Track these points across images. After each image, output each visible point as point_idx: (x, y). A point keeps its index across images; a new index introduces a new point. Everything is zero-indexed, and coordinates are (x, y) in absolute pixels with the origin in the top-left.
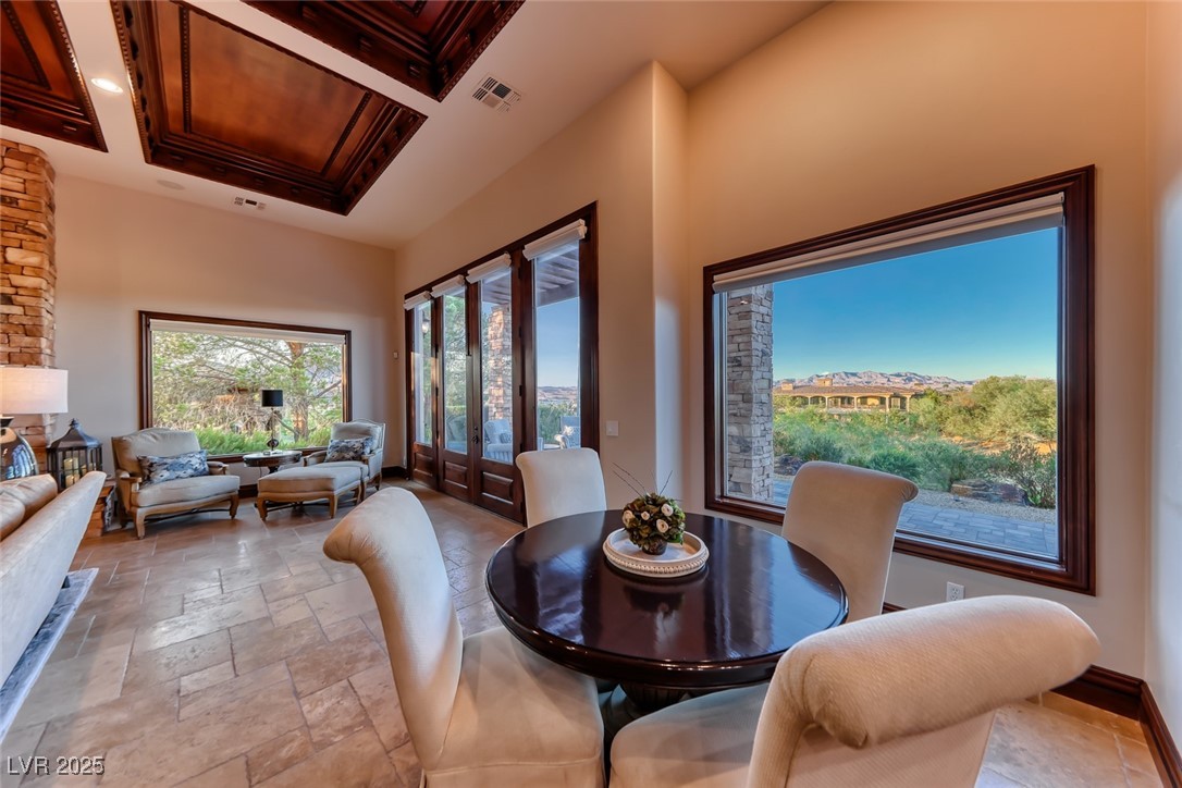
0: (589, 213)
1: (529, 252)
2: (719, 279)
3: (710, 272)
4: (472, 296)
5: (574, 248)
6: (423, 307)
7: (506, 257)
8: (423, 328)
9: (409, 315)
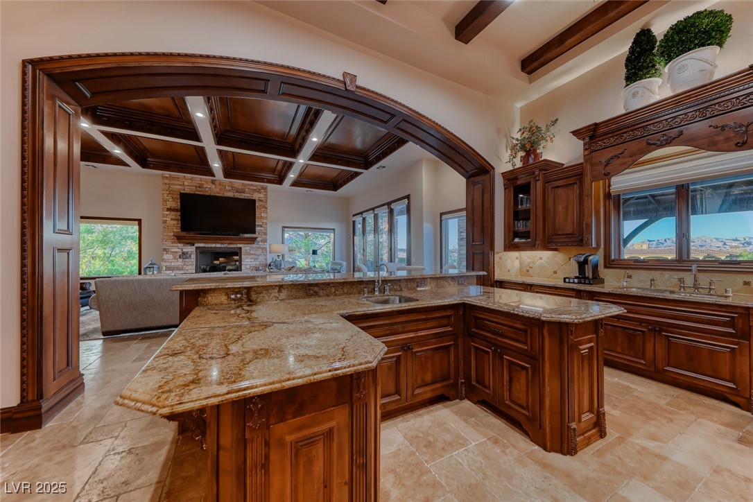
0: (408, 197)
1: (393, 206)
2: (444, 217)
3: (441, 214)
4: (376, 217)
5: (405, 206)
6: (359, 219)
7: (386, 206)
8: (359, 226)
9: (354, 222)
